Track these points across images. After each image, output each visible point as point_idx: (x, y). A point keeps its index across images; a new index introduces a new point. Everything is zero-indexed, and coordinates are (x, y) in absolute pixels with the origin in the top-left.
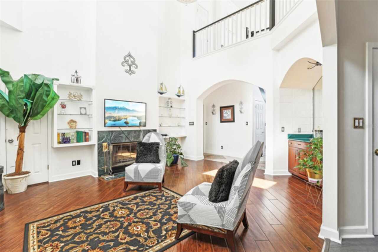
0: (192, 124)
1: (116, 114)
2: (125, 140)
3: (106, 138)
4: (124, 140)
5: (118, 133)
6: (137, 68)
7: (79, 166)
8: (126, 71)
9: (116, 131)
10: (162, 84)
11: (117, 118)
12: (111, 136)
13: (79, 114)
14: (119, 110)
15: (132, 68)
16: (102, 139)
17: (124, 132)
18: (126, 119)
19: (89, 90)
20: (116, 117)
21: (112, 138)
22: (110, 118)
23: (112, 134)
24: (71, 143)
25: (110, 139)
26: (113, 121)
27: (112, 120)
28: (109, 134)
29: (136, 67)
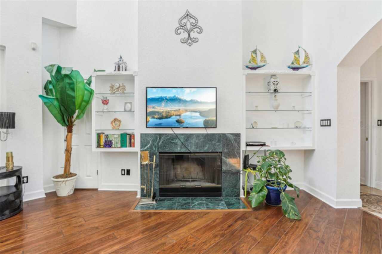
0: (326, 123)
1: (162, 108)
2: (181, 148)
3: (151, 145)
4: (179, 149)
5: (168, 138)
6: (200, 32)
7: (128, 176)
8: (184, 41)
9: (166, 134)
10: (255, 52)
11: (164, 114)
12: (159, 142)
13: (123, 110)
14: (166, 102)
15: (193, 35)
16: (146, 145)
17: (178, 136)
18: (179, 115)
19: (131, 79)
20: (163, 112)
21: (159, 144)
22: (153, 114)
23: (160, 138)
24: (113, 148)
25: (157, 146)
26: (157, 119)
27: (156, 116)
28: (157, 138)
29: (199, 30)
